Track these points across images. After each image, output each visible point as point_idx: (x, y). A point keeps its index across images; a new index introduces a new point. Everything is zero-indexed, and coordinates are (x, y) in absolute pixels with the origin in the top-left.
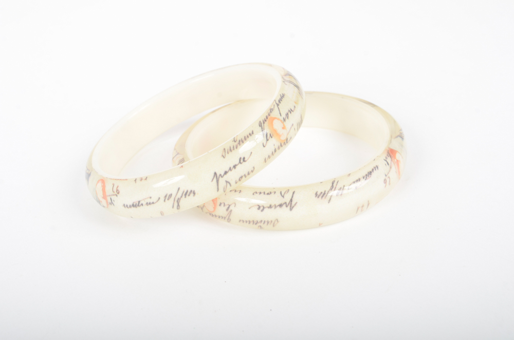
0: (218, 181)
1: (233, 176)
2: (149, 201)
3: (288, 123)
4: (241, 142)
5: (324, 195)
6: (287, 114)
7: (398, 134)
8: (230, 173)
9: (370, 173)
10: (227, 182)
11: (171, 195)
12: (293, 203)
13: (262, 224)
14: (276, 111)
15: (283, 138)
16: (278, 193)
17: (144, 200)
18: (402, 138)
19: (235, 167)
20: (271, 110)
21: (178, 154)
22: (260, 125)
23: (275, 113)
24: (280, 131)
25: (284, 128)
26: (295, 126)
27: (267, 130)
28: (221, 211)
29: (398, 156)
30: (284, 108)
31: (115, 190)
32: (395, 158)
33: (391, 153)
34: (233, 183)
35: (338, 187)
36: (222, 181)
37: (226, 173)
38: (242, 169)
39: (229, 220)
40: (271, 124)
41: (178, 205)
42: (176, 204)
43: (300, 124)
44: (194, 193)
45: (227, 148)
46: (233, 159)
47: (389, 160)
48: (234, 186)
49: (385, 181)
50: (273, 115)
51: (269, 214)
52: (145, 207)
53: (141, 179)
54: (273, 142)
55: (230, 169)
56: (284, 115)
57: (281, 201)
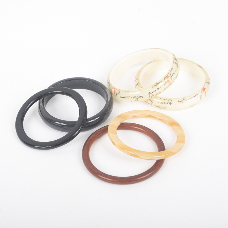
0: (150, 95)
1: (154, 93)
2: (129, 97)
3: (173, 78)
4: (158, 84)
5: (181, 101)
6: (173, 75)
7: (208, 81)
8: (154, 92)
9: (196, 96)
10: (153, 95)
11: (135, 97)
12: (171, 103)
13: (161, 108)
14: (169, 74)
15: (171, 83)
16: (167, 100)
17: (127, 97)
18: (209, 84)
19: (155, 91)
20: (168, 74)
21: (137, 80)
22: (164, 79)
23: (169, 75)
24: (170, 80)
25: (171, 80)
26: (175, 78)
27: (166, 80)
28: (150, 102)
29: (206, 90)
30: (172, 73)
31: (119, 92)
32: (205, 91)
33: (204, 89)
34: (154, 95)
35: (185, 99)
36: (151, 95)
37: (153, 92)
38: (157, 92)
39: (151, 105)
40: (168, 78)
41: (137, 100)
42: (137, 99)
43: (176, 77)
44: (143, 97)
45: (154, 85)
46: (155, 88)
47: (202, 91)
48: (154, 96)
49: (200, 98)
50: (168, 75)
51: (164, 105)
52: (127, 99)
53: (127, 91)
54: (168, 84)
55: (154, 91)
56: (172, 75)
57: (168, 102)
